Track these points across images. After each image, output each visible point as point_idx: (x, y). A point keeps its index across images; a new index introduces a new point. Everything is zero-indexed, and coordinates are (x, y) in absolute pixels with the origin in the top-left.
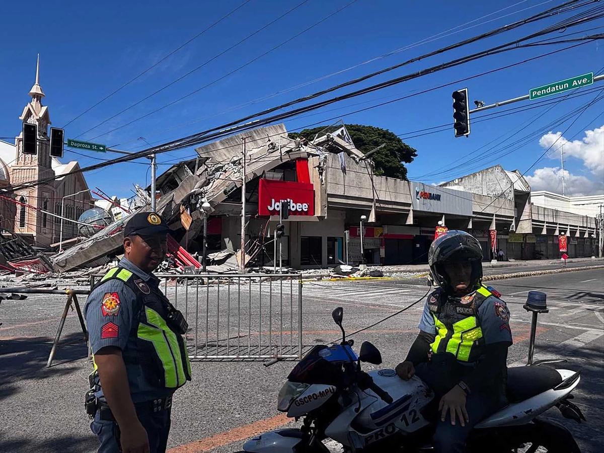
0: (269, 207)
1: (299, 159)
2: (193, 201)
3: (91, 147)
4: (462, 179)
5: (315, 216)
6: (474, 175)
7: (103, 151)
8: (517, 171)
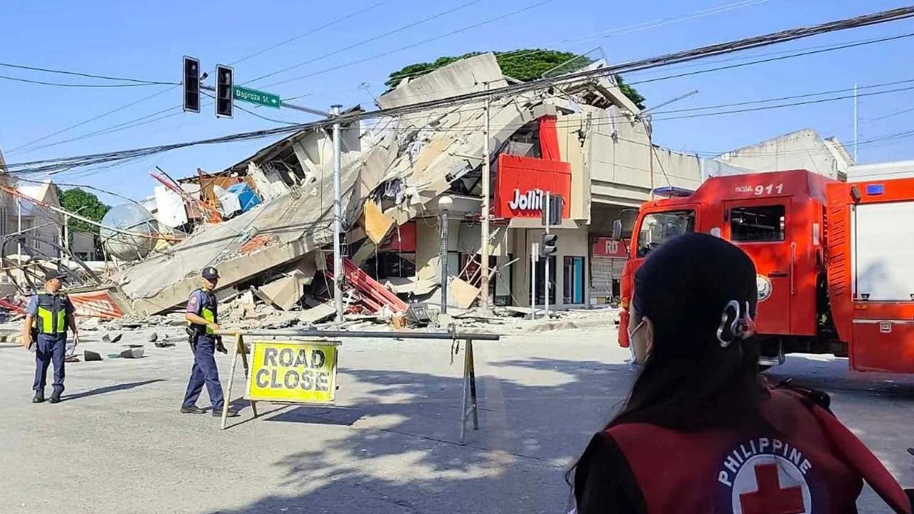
0: (512, 203)
1: (546, 117)
2: (389, 194)
3: (262, 99)
4: (737, 152)
5: (571, 218)
6: (762, 145)
7: (277, 105)
8: (834, 140)
